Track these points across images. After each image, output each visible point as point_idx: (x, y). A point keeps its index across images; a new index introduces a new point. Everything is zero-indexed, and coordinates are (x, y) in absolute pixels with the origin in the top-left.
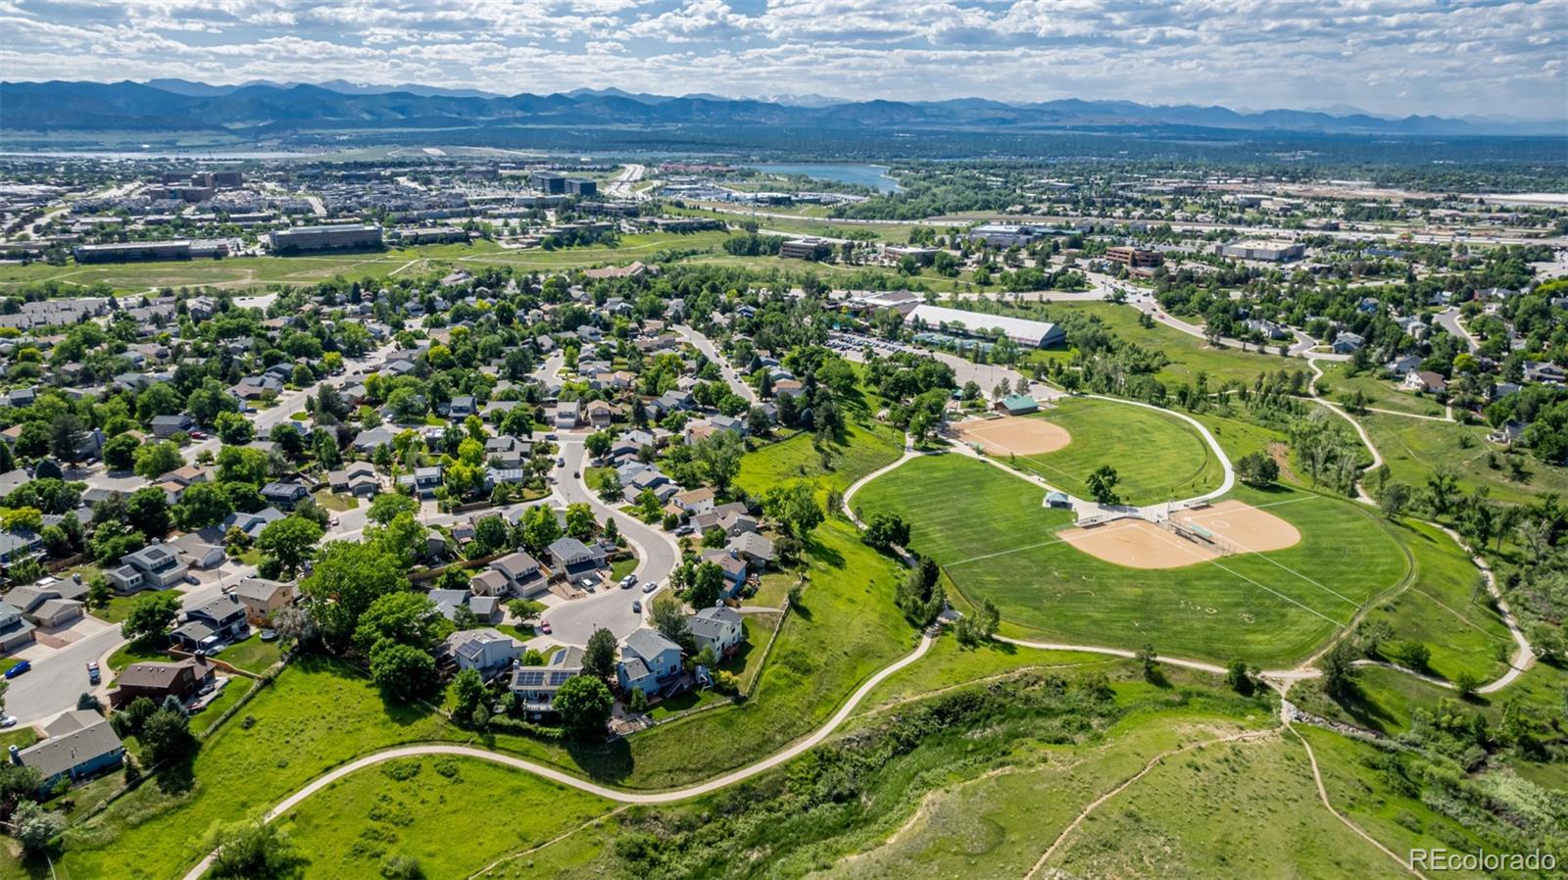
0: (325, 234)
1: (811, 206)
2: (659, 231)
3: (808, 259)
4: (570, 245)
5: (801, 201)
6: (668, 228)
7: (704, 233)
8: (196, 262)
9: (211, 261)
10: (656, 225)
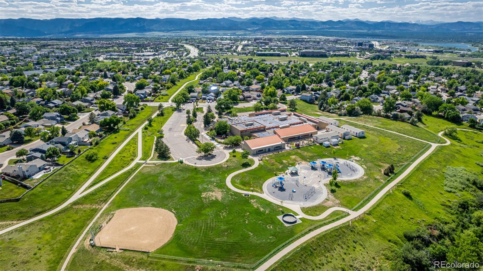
0: (313, 52)
1: (450, 54)
2: (403, 57)
3: (463, 66)
4: (378, 59)
5: (446, 52)
6: (406, 57)
7: (418, 59)
8: (282, 57)
9: (285, 57)
10: (402, 56)
